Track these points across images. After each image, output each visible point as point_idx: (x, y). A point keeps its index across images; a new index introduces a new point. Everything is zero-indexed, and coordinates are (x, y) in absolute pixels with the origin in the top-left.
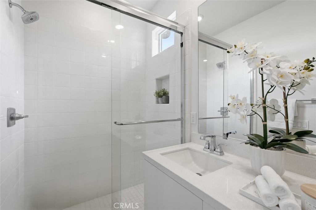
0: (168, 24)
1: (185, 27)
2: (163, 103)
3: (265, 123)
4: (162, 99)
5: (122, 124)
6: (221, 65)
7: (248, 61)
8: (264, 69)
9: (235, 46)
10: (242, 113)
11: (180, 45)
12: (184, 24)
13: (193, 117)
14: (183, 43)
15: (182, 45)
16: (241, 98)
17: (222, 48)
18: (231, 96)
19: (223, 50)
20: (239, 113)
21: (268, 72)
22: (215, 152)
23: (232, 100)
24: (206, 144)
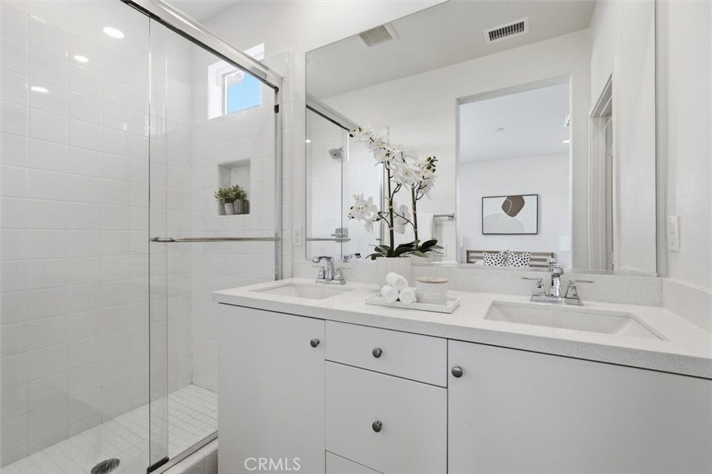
0: (248, 64)
1: (282, 79)
2: (234, 214)
3: (391, 228)
4: (233, 206)
5: (173, 241)
6: (337, 154)
7: (374, 150)
8: (390, 164)
9: (360, 129)
10: (367, 217)
11: (273, 108)
12: (281, 74)
13: (297, 235)
14: (280, 106)
15: (277, 109)
16: (366, 198)
17: (339, 125)
18: (354, 196)
19: (341, 128)
20: (364, 219)
21: (394, 167)
22: (333, 281)
23: (355, 201)
24: (320, 271)
